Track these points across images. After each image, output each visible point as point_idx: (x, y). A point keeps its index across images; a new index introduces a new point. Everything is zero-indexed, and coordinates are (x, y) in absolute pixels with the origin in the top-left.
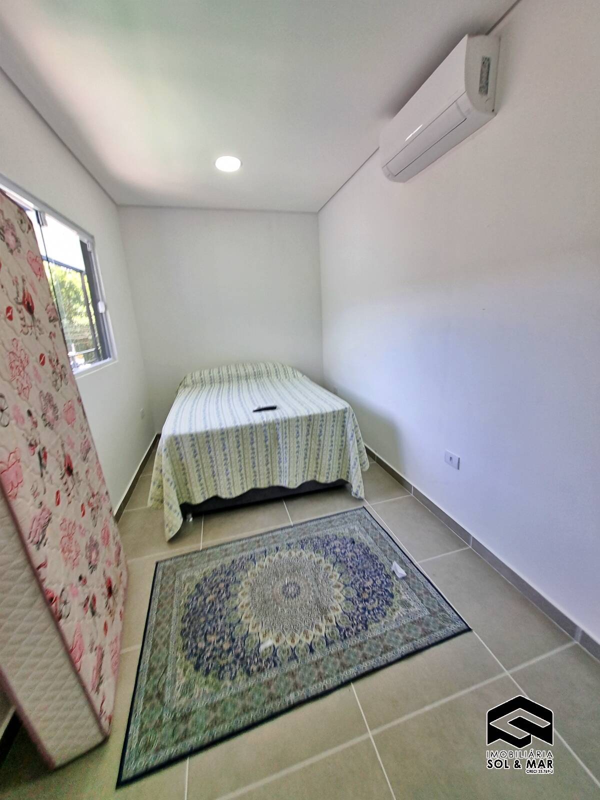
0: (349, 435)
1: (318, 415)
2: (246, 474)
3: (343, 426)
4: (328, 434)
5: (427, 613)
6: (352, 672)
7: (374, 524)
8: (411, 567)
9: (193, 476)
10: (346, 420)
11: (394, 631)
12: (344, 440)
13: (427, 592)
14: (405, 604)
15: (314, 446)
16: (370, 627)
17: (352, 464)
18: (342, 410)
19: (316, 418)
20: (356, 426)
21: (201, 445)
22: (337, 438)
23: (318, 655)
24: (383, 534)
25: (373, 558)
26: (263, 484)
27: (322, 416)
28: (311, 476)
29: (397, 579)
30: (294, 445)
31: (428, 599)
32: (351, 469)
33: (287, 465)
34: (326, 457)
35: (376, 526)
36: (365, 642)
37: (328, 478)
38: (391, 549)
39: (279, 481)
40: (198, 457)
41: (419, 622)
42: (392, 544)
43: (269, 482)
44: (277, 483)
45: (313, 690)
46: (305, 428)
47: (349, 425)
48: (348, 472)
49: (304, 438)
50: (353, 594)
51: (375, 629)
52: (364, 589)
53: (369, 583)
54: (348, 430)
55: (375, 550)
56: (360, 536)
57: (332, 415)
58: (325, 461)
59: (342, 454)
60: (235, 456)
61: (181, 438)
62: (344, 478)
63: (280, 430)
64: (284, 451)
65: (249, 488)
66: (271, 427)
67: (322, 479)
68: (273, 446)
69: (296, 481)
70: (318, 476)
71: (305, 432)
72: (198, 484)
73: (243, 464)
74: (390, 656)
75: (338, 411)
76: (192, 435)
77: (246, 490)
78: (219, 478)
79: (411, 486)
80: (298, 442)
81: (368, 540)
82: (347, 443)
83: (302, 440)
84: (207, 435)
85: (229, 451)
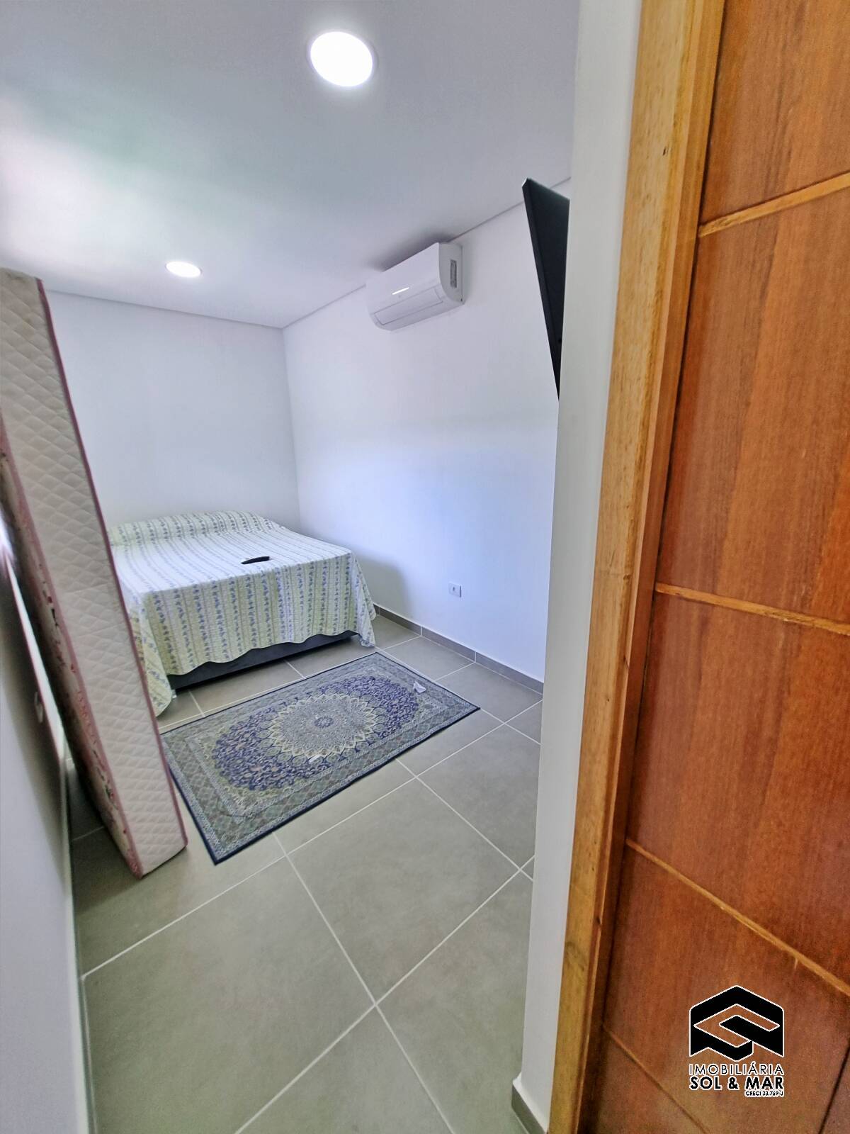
0: (354, 581)
1: (320, 562)
2: (243, 634)
3: (347, 573)
4: (333, 581)
5: (446, 707)
6: (395, 752)
7: (390, 662)
8: (429, 684)
9: (180, 640)
10: (350, 566)
11: (423, 723)
12: (349, 588)
13: (444, 696)
14: (427, 707)
15: (319, 596)
16: (403, 726)
17: (360, 611)
18: (345, 555)
19: (319, 565)
20: (360, 573)
21: (188, 603)
22: (342, 587)
23: (363, 752)
24: (401, 668)
25: (396, 686)
26: (263, 643)
27: (325, 563)
28: (317, 629)
29: (419, 694)
30: (297, 596)
31: (446, 700)
32: (359, 616)
33: (291, 618)
34: (332, 606)
35: (393, 664)
36: (401, 735)
37: (335, 629)
38: (409, 676)
39: (281, 638)
40: (184, 617)
41: (442, 714)
42: (411, 674)
43: (270, 641)
44: (279, 641)
45: (365, 770)
46: (308, 576)
47: (354, 571)
48: (355, 622)
49: (308, 588)
50: (383, 711)
51: (407, 727)
52: (392, 706)
53: (396, 701)
54: (353, 576)
55: (394, 680)
56: (378, 673)
57: (335, 561)
58: (331, 611)
59: (348, 602)
60: (230, 611)
61: (163, 595)
62: (351, 629)
63: (281, 579)
64: (288, 603)
65: (248, 649)
66: (270, 577)
67: (330, 632)
68: (273, 598)
69: (302, 635)
70: (324, 628)
71: (308, 580)
72: (186, 649)
73: (239, 622)
74: (422, 737)
75: (342, 557)
76: (176, 591)
77: (244, 652)
78: (211, 640)
79: (419, 627)
80: (301, 592)
81: (387, 675)
82: (352, 591)
83: (305, 589)
84: (196, 589)
85: (224, 607)
